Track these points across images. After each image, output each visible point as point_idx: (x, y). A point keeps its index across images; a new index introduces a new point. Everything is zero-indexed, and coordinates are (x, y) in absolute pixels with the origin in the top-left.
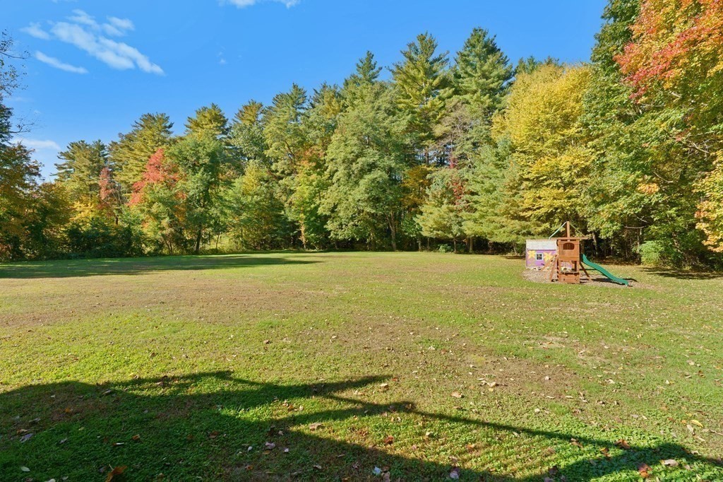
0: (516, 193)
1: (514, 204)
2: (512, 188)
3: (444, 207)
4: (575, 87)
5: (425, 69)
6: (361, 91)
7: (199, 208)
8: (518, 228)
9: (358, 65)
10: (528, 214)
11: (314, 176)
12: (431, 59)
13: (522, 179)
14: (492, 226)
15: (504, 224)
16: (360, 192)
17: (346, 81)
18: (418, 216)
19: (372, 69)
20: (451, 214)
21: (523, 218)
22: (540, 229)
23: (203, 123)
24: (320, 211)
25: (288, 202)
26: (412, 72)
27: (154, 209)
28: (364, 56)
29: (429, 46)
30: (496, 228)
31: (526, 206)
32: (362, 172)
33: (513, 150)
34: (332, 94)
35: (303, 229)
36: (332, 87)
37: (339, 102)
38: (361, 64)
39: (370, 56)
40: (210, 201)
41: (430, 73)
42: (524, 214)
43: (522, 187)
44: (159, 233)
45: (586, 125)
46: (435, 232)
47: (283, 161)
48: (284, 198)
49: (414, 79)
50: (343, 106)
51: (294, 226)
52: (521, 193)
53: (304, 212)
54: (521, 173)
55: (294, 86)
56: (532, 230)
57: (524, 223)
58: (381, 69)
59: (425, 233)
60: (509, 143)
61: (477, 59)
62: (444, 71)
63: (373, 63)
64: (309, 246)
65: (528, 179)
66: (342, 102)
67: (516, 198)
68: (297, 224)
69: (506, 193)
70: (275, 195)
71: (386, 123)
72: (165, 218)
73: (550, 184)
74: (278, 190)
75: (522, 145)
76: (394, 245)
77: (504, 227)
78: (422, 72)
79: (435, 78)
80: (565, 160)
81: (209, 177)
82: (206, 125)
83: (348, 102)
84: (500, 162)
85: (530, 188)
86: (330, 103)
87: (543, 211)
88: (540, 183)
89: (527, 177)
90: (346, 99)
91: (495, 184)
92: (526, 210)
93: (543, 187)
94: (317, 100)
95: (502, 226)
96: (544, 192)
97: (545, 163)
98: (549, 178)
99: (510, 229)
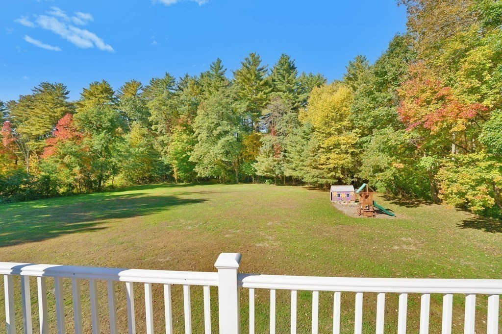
0: (316, 155)
1: (315, 161)
2: (313, 152)
3: (271, 158)
4: (345, 99)
5: (255, 74)
6: (215, 83)
7: (101, 158)
8: (317, 174)
9: (211, 67)
10: (324, 167)
11: (184, 136)
12: (258, 68)
13: (319, 147)
14: (303, 172)
15: (309, 171)
16: (218, 148)
17: (202, 74)
18: (254, 163)
19: (220, 69)
20: (275, 163)
21: (320, 169)
22: (329, 175)
23: (96, 93)
24: (191, 159)
25: (164, 151)
26: (249, 75)
27: (66, 160)
28: (215, 61)
29: (256, 61)
30: (305, 174)
31: (322, 162)
32: (220, 136)
33: (313, 130)
34: (193, 82)
35: (175, 170)
36: (193, 78)
37: (198, 88)
38: (213, 66)
39: (219, 61)
40: (109, 153)
41: (258, 77)
42: (321, 166)
43: (319, 151)
44: (72, 178)
45: (352, 121)
46: (266, 173)
47: (162, 125)
48: (161, 149)
49: (249, 80)
50: (201, 90)
51: (168, 167)
52: (318, 154)
53: (177, 159)
54: (318, 144)
55: (167, 75)
56: (325, 175)
57: (322, 171)
58: (226, 70)
59: (258, 174)
60: (311, 126)
61: (285, 72)
62: (265, 77)
63: (221, 65)
64: (179, 181)
65: (323, 148)
66: (200, 87)
67: (316, 157)
68: (170, 166)
69: (310, 154)
70: (154, 146)
71: (233, 106)
72: (76, 166)
73: (335, 151)
74: (156, 143)
75: (319, 128)
76: (237, 180)
78: (253, 76)
79: (261, 80)
80: (342, 139)
81: (110, 136)
82: (98, 94)
83: (204, 88)
84: (306, 136)
85: (323, 152)
86: (193, 88)
87: (332, 166)
88: (329, 150)
89: (322, 146)
90: (202, 86)
91: (302, 148)
92: (322, 165)
93: (331, 152)
94: (182, 84)
95: (308, 173)
96: (332, 156)
97: (333, 140)
98: (334, 148)
99: (313, 174)
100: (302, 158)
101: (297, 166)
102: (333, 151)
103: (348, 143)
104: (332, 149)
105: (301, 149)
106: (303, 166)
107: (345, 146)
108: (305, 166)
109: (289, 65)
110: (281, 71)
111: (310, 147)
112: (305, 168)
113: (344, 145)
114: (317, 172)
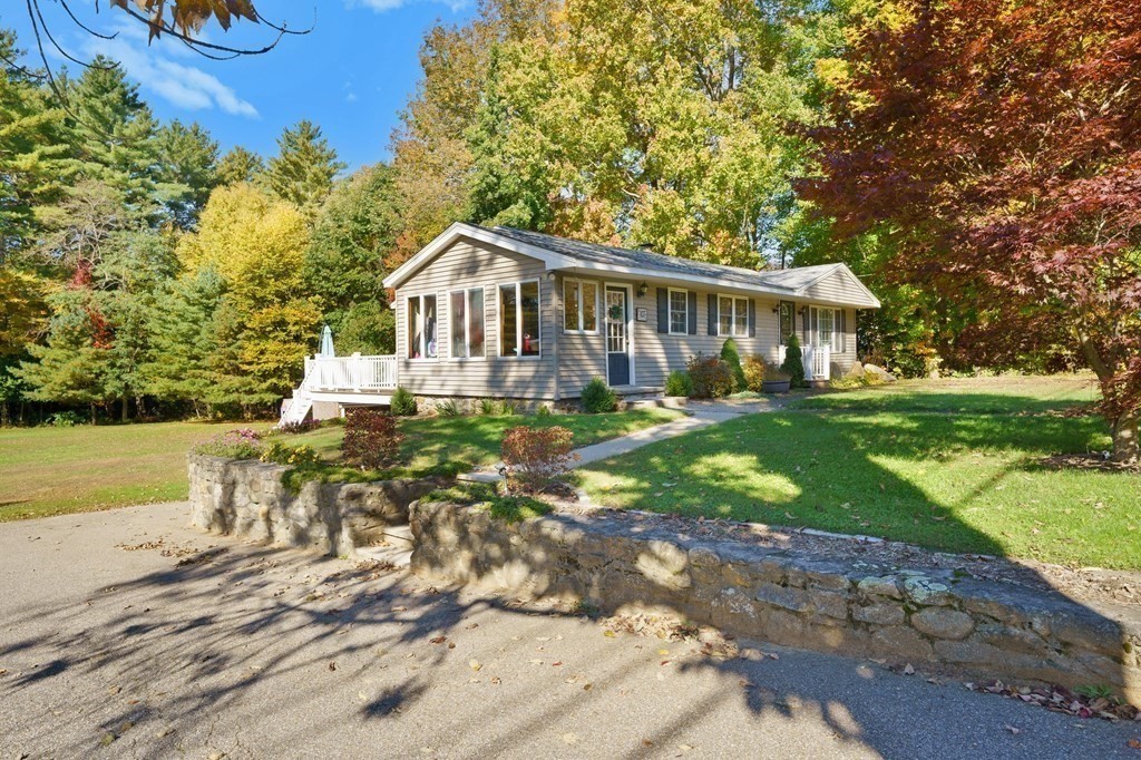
0: (233, 343)
1: (232, 356)
2: (227, 337)
3: (86, 351)
8: (238, 385)
10: (254, 368)
13: (242, 327)
14: (201, 382)
15: (217, 380)
18: (22, 364)
21: (245, 373)
22: (264, 386)
30: (205, 385)
31: (250, 359)
33: (224, 289)
42: (245, 367)
43: (239, 336)
52: (239, 343)
54: (240, 320)
56: (255, 385)
57: (249, 378)
59: (37, 395)
60: (219, 280)
65: (250, 329)
67: (231, 348)
69: (219, 342)
73: (276, 337)
75: (241, 287)
77: (216, 383)
80: (291, 312)
84: (204, 301)
85: (249, 338)
87: (272, 366)
88: (263, 335)
89: (249, 326)
91: (195, 327)
92: (250, 363)
93: (267, 338)
95: (213, 383)
96: (271, 346)
97: (272, 313)
98: (275, 329)
99: (225, 386)
100: (196, 351)
101: (183, 370)
102: (272, 336)
103: (305, 323)
104: (270, 332)
105: (192, 329)
106: (199, 368)
107: (297, 327)
108: (205, 369)
109: (124, 94)
110: (97, 103)
111: (219, 326)
112: (207, 373)
113: (295, 324)
114: (236, 381)
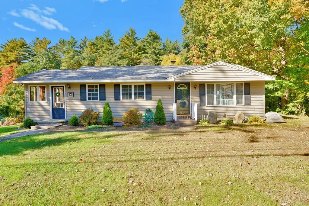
5: (133, 42)
9: (103, 34)
17: (96, 37)
19: (110, 36)
26: (128, 43)
28: (106, 31)
29: (133, 32)
34: (91, 43)
36: (91, 40)
37: (94, 47)
38: (105, 34)
39: (109, 31)
41: (135, 44)
49: (129, 46)
50: (96, 49)
55: (72, 38)
58: (113, 37)
63: (110, 34)
66: (96, 47)
71: (118, 63)
78: (131, 44)
79: (137, 46)
83: (98, 48)
86: (91, 48)
90: (97, 46)
94: (83, 44)
